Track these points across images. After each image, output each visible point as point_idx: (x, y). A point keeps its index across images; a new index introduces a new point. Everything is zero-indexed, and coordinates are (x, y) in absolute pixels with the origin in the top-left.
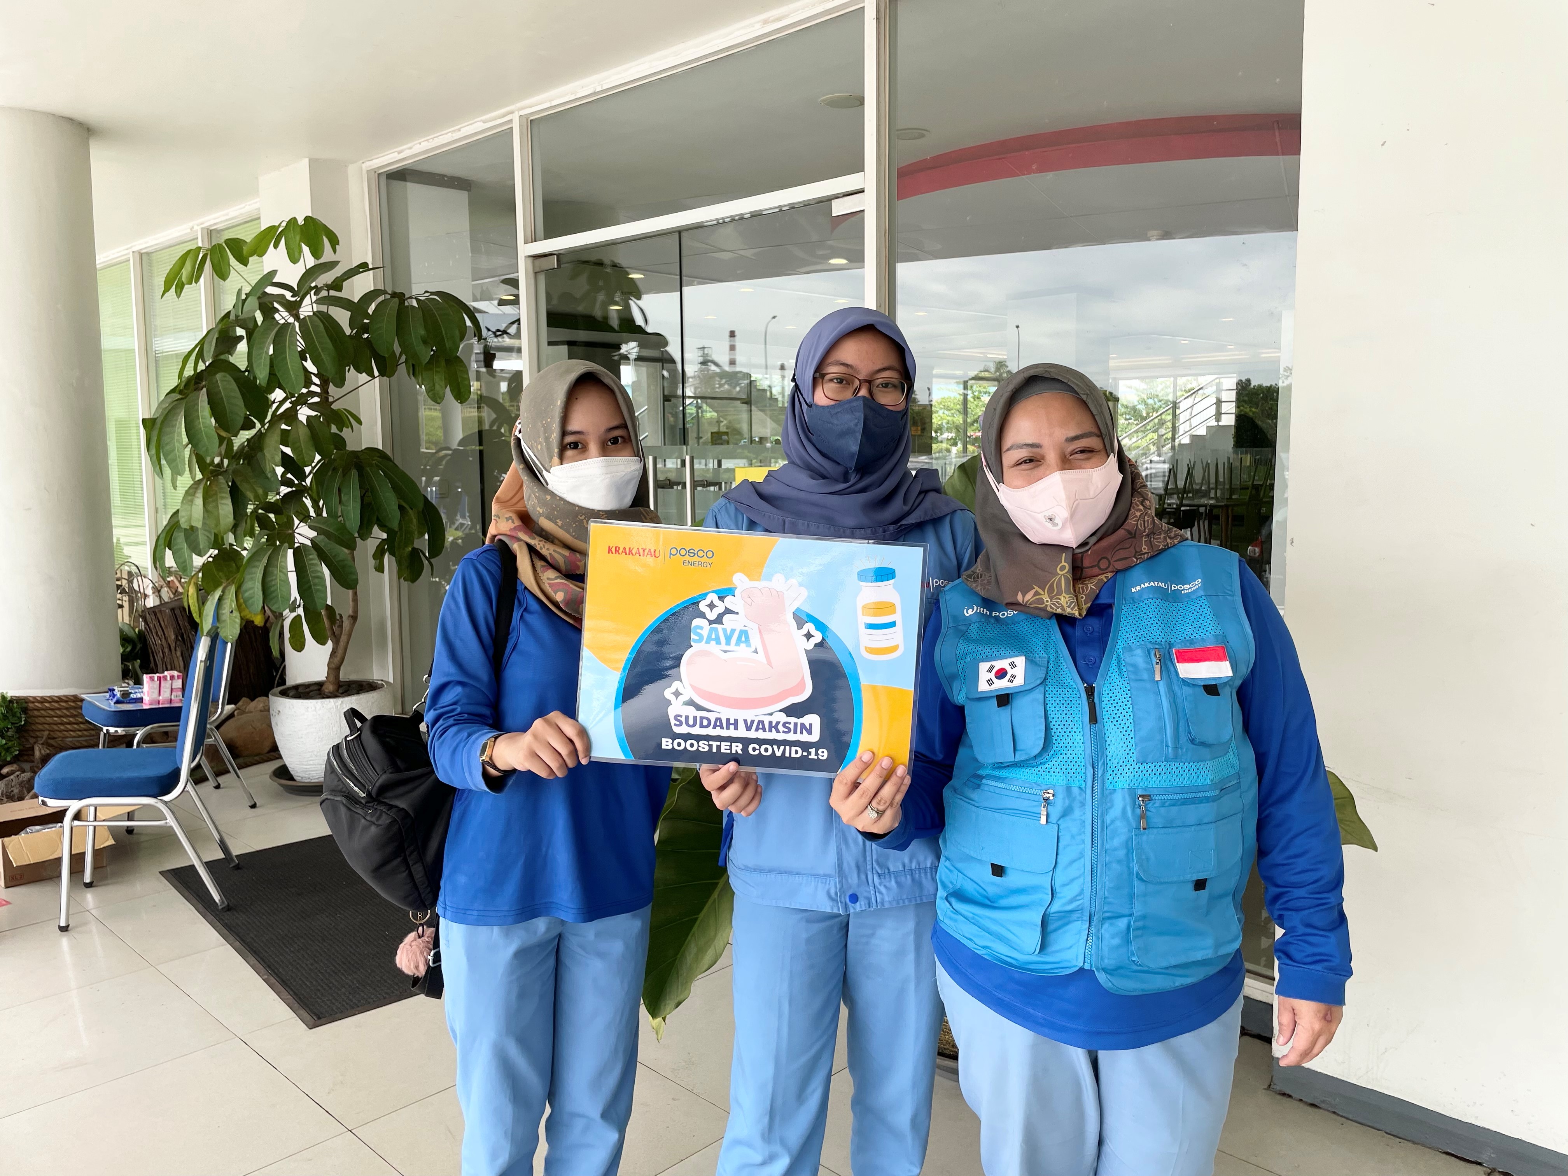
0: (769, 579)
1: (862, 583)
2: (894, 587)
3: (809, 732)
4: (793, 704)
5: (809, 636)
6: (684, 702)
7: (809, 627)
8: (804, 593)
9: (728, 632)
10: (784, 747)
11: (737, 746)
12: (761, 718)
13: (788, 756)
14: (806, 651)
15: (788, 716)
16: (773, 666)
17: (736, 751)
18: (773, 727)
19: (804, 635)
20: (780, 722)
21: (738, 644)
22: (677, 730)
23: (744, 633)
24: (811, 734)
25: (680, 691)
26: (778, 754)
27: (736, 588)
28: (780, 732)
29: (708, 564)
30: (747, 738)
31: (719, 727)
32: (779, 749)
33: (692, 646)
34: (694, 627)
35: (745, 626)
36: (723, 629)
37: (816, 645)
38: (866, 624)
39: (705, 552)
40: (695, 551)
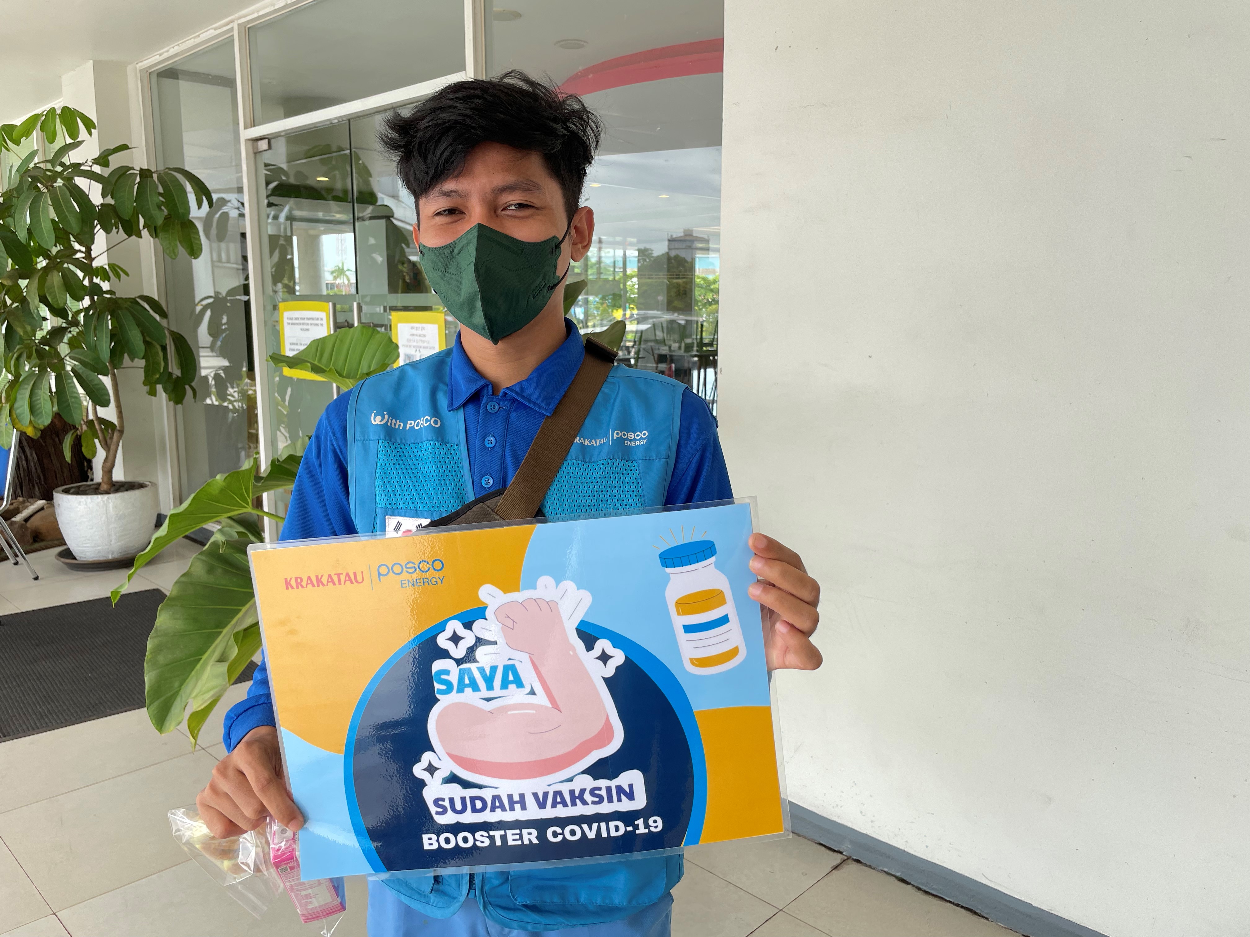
0: (533, 586)
1: (668, 570)
2: (716, 567)
3: (631, 796)
6: (443, 779)
7: (603, 645)
8: (586, 598)
9: (488, 672)
10: (597, 824)
11: (530, 834)
12: (558, 788)
13: (606, 836)
14: (606, 680)
15: (595, 778)
16: (562, 709)
17: (530, 840)
18: (577, 798)
19: (597, 658)
20: (585, 789)
21: (504, 686)
22: (441, 820)
23: (510, 669)
24: (634, 799)
25: (435, 764)
26: (591, 835)
27: (486, 607)
28: (588, 804)
29: (438, 580)
30: (541, 819)
31: (500, 809)
32: (590, 829)
33: (439, 700)
34: (436, 673)
35: (510, 659)
36: (477, 668)
37: (618, 668)
38: (685, 627)
39: (431, 563)
40: (414, 564)
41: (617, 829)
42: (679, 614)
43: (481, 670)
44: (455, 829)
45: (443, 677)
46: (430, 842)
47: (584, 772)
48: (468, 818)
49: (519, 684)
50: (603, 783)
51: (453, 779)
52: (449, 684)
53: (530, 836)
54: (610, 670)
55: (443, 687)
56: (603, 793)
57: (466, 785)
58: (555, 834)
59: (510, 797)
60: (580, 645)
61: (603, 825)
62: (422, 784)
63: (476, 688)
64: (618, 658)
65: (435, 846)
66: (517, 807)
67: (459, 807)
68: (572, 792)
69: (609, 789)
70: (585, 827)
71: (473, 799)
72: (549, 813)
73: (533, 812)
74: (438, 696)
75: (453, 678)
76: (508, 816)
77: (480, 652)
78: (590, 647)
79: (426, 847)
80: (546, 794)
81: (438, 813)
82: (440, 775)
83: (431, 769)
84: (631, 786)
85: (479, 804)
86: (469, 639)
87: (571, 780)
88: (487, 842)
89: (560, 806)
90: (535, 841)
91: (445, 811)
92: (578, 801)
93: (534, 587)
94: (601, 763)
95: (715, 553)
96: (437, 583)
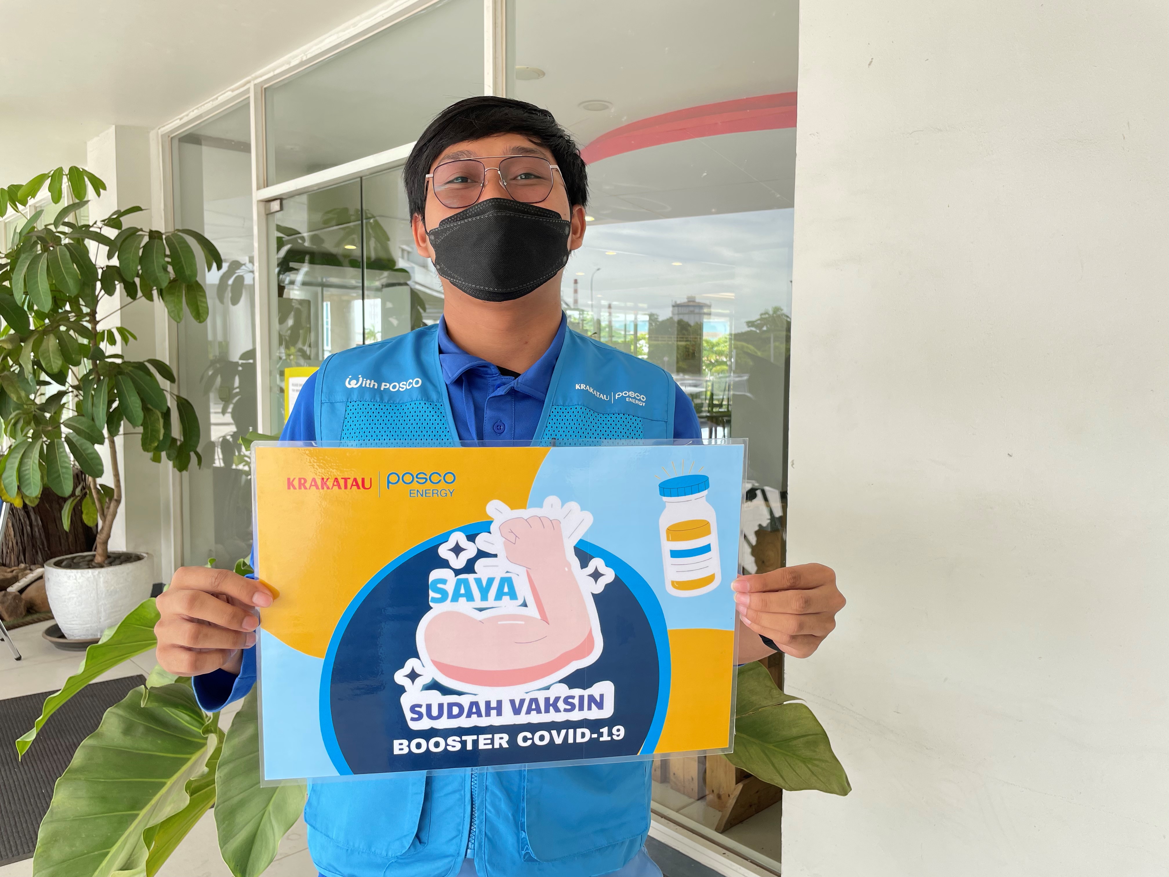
0: (540, 504)
1: (665, 499)
2: (707, 500)
3: (600, 706)
4: (578, 671)
5: (596, 575)
6: (424, 685)
7: (597, 563)
8: (588, 519)
9: (484, 583)
10: (566, 730)
11: (501, 738)
12: (533, 695)
13: (572, 742)
14: (594, 595)
15: (571, 687)
16: (550, 622)
17: (500, 744)
18: (551, 705)
19: (590, 575)
20: (560, 697)
21: (499, 596)
22: (414, 726)
23: (507, 581)
24: (602, 709)
25: (418, 671)
26: (558, 741)
27: (492, 522)
28: (560, 711)
29: (448, 492)
30: (515, 725)
31: (476, 715)
32: (559, 735)
33: (432, 608)
34: (433, 582)
35: (507, 572)
36: (476, 579)
37: (607, 586)
38: (671, 551)
39: (443, 476)
40: (426, 475)
41: (583, 735)
42: (668, 540)
43: (478, 581)
44: (428, 734)
45: (440, 586)
46: (401, 747)
47: (561, 681)
48: (444, 723)
49: (513, 595)
50: (577, 692)
51: (434, 686)
52: (444, 594)
53: (502, 741)
54: (599, 587)
55: (438, 596)
56: (576, 701)
57: (446, 691)
58: (525, 739)
59: (488, 703)
60: (575, 562)
61: (571, 731)
62: (402, 690)
63: (470, 597)
64: (609, 576)
65: (406, 751)
66: (493, 713)
67: (435, 712)
68: (547, 700)
69: (581, 698)
70: (554, 733)
71: (450, 706)
72: (523, 719)
73: (508, 718)
74: (431, 604)
75: (450, 587)
76: (483, 722)
77: (479, 565)
78: (584, 564)
79: (396, 752)
80: (522, 701)
81: (413, 719)
82: (420, 682)
83: (413, 676)
84: (602, 696)
85: (455, 710)
86: (470, 550)
87: (548, 688)
88: (458, 746)
89: (534, 713)
90: (505, 745)
91: (420, 716)
92: (551, 708)
93: (541, 506)
94: (579, 673)
95: (708, 487)
96: (446, 495)
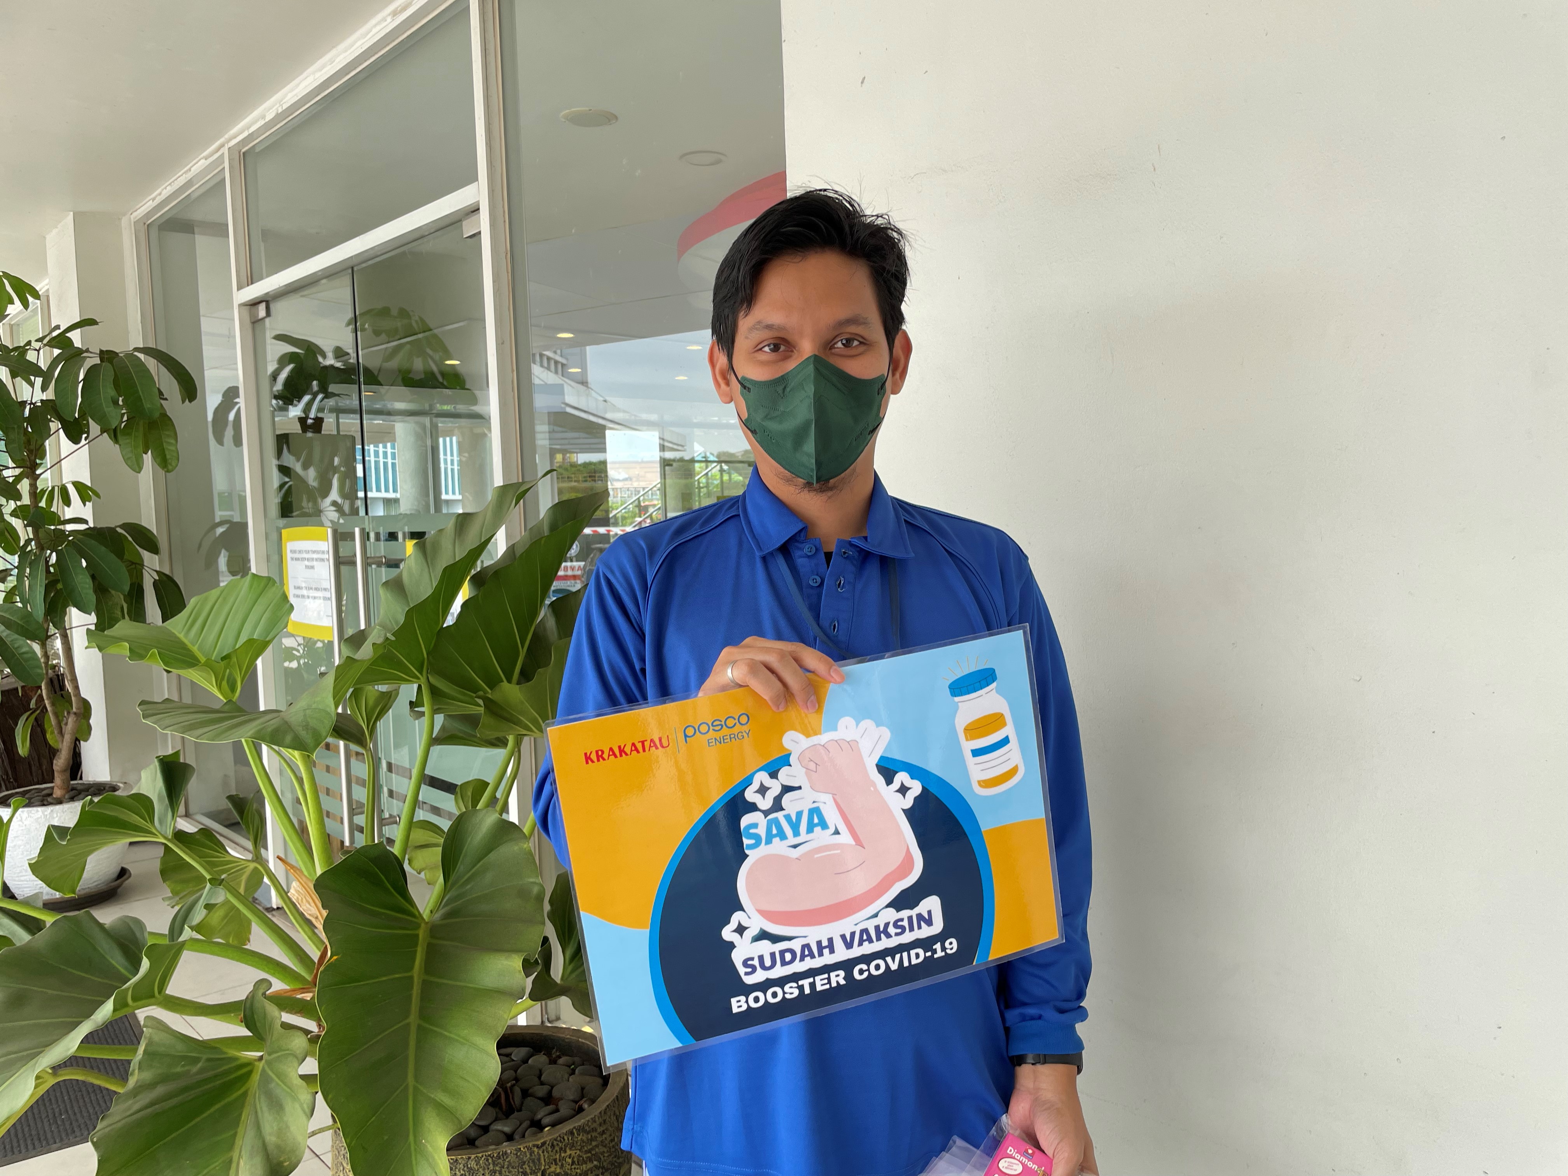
0: (834, 728)
1: (957, 699)
2: (997, 692)
3: (929, 922)
4: (901, 892)
6: (753, 937)
7: (902, 777)
8: (885, 734)
9: (794, 819)
10: (899, 955)
11: (838, 976)
12: (863, 926)
13: (908, 965)
14: (905, 812)
15: (899, 910)
16: (865, 846)
17: (837, 982)
18: (882, 932)
19: (897, 791)
20: (889, 923)
21: (810, 830)
22: (749, 980)
23: (815, 812)
24: (932, 925)
25: (744, 924)
26: (894, 966)
27: (790, 754)
28: (891, 936)
30: (849, 960)
31: (809, 957)
32: (894, 961)
33: (748, 856)
34: (745, 828)
35: (814, 802)
36: (785, 816)
37: (916, 799)
38: (973, 751)
39: (737, 718)
40: (720, 721)
41: (917, 956)
42: (967, 740)
43: (788, 817)
44: (764, 986)
45: (752, 831)
46: (739, 1004)
47: (888, 906)
48: (779, 972)
49: (824, 825)
50: (905, 914)
51: (763, 935)
52: (757, 838)
54: (908, 802)
55: (752, 842)
56: (905, 923)
57: (775, 939)
58: (861, 972)
59: (819, 943)
60: (880, 780)
61: (905, 954)
62: (731, 946)
63: (782, 836)
64: (916, 788)
65: (745, 1007)
66: (826, 951)
67: (768, 963)
68: (877, 928)
69: (910, 919)
70: (889, 959)
71: (782, 953)
72: (857, 951)
73: (842, 954)
74: (747, 852)
75: (762, 831)
76: (817, 963)
77: (786, 801)
78: (889, 781)
79: (735, 1010)
80: (853, 934)
81: (747, 974)
82: (749, 934)
83: (741, 930)
84: (929, 912)
85: (788, 956)
86: (775, 788)
87: (876, 915)
88: (796, 992)
89: (866, 943)
90: (842, 982)
91: (754, 969)
92: (882, 935)
94: (903, 894)
95: (996, 679)
